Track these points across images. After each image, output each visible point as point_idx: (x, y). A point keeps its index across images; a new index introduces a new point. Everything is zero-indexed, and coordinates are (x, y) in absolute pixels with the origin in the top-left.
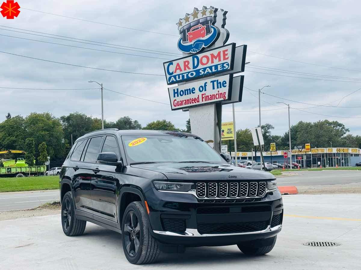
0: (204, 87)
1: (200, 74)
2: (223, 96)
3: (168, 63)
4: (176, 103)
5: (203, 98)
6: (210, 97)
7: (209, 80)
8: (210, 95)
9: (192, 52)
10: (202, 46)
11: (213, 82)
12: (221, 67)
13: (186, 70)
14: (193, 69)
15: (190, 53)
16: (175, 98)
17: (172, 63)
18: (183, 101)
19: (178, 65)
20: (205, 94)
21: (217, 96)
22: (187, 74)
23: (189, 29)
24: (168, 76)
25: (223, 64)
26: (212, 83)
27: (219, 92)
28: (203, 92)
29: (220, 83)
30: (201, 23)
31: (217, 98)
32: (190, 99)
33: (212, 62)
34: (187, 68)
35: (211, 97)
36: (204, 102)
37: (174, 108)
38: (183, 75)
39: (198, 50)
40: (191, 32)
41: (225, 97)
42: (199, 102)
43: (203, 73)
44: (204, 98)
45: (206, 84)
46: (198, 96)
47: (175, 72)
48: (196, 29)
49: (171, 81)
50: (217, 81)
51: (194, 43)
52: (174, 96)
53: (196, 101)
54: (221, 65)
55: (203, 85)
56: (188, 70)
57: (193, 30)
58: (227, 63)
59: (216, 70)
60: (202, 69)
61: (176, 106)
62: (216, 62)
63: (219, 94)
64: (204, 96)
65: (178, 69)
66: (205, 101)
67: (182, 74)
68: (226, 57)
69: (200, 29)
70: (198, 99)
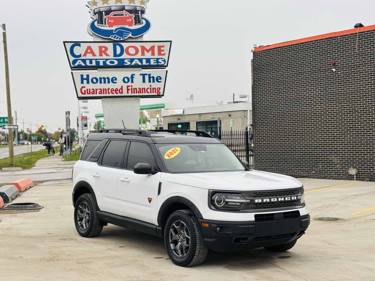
0: (130, 79)
1: (125, 64)
2: (157, 91)
3: (72, 44)
4: (85, 91)
5: (128, 90)
6: (138, 90)
7: (138, 73)
8: (139, 88)
9: (112, 38)
10: (128, 35)
11: (144, 75)
12: (155, 62)
13: (102, 56)
14: (114, 56)
15: (110, 39)
16: (83, 85)
17: (80, 44)
18: (96, 90)
19: (89, 48)
20: (132, 86)
21: (149, 90)
22: (105, 60)
23: (108, 12)
24: (72, 59)
25: (158, 59)
26: (142, 76)
27: (151, 86)
28: (130, 84)
29: (153, 77)
30: (126, 10)
31: (148, 93)
32: (109, 89)
33: (143, 54)
34: (103, 54)
35: (140, 90)
36: (130, 94)
37: (80, 95)
38: (98, 60)
39: (123, 38)
40: (112, 16)
41: (160, 92)
42: (122, 93)
43: (129, 63)
44: (130, 90)
45: (134, 76)
46: (122, 87)
47: (85, 55)
48: (120, 15)
49: (76, 65)
50: (150, 75)
51: (116, 30)
52: (82, 83)
53: (117, 92)
54: (155, 60)
55: (129, 77)
56: (104, 57)
57: (114, 15)
58: (163, 60)
59: (148, 64)
60: (128, 59)
61: (85, 93)
62: (148, 55)
63: (151, 88)
64: (130, 88)
65: (89, 53)
66: (132, 93)
67: (96, 60)
68: (162, 53)
69: (125, 16)
70: (121, 90)
